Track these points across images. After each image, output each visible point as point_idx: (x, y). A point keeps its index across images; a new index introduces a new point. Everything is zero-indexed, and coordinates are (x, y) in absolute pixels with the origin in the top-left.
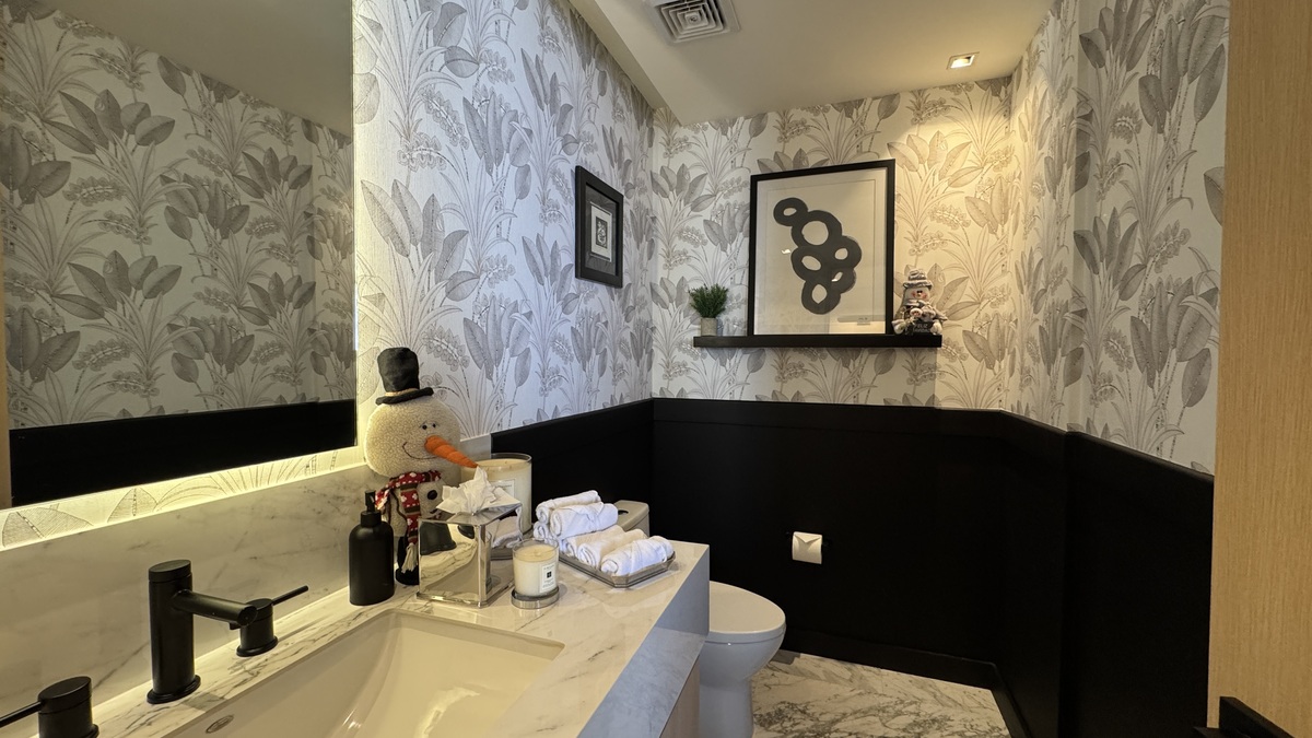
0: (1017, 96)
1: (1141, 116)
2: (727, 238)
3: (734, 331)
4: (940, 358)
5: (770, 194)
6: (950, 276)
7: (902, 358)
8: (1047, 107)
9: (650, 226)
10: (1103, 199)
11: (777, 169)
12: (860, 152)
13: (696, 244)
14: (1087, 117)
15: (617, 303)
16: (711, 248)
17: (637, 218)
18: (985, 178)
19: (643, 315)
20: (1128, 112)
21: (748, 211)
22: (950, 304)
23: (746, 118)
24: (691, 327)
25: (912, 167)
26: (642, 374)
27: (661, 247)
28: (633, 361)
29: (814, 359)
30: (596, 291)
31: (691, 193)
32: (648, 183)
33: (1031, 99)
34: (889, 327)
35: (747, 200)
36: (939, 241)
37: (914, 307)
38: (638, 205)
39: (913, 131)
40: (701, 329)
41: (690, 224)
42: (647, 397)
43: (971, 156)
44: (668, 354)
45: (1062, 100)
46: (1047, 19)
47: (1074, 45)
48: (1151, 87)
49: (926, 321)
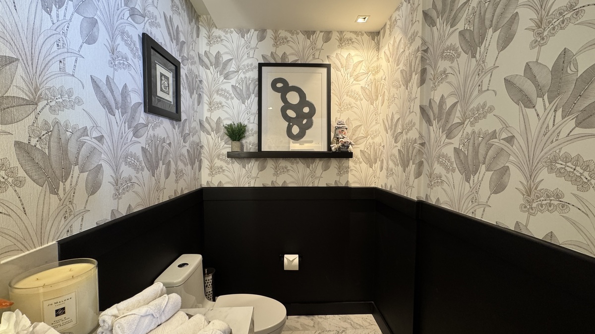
0: (382, 42)
1: (460, 50)
2: (245, 96)
3: (250, 149)
4: (351, 162)
5: (269, 74)
6: (355, 124)
7: (334, 163)
8: (402, 46)
9: (198, 86)
10: (435, 90)
11: (273, 61)
12: (314, 58)
13: (227, 99)
14: (426, 51)
15: (177, 130)
16: (236, 101)
17: (190, 79)
18: (369, 78)
19: (195, 139)
20: (452, 48)
21: (257, 83)
22: (354, 137)
23: (255, 30)
24: (226, 146)
25: (338, 69)
26: (195, 174)
27: (205, 98)
28: (189, 167)
29: (293, 164)
30: (162, 123)
31: (224, 68)
32: (197, 59)
33: (392, 42)
34: (329, 148)
35: (256, 77)
36: (350, 106)
37: (341, 138)
38: (191, 71)
39: (339, 51)
40: (232, 148)
41: (224, 87)
42: (198, 187)
43: (363, 67)
44: (211, 161)
45: (412, 43)
46: (402, 4)
47: (420, 16)
48: (467, 35)
49: (346, 145)
